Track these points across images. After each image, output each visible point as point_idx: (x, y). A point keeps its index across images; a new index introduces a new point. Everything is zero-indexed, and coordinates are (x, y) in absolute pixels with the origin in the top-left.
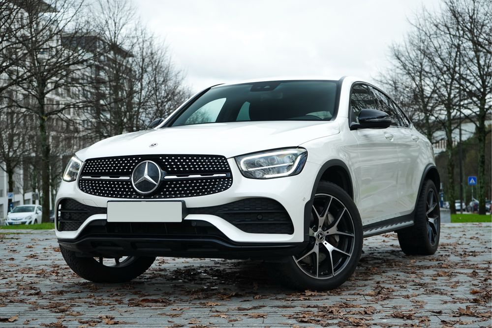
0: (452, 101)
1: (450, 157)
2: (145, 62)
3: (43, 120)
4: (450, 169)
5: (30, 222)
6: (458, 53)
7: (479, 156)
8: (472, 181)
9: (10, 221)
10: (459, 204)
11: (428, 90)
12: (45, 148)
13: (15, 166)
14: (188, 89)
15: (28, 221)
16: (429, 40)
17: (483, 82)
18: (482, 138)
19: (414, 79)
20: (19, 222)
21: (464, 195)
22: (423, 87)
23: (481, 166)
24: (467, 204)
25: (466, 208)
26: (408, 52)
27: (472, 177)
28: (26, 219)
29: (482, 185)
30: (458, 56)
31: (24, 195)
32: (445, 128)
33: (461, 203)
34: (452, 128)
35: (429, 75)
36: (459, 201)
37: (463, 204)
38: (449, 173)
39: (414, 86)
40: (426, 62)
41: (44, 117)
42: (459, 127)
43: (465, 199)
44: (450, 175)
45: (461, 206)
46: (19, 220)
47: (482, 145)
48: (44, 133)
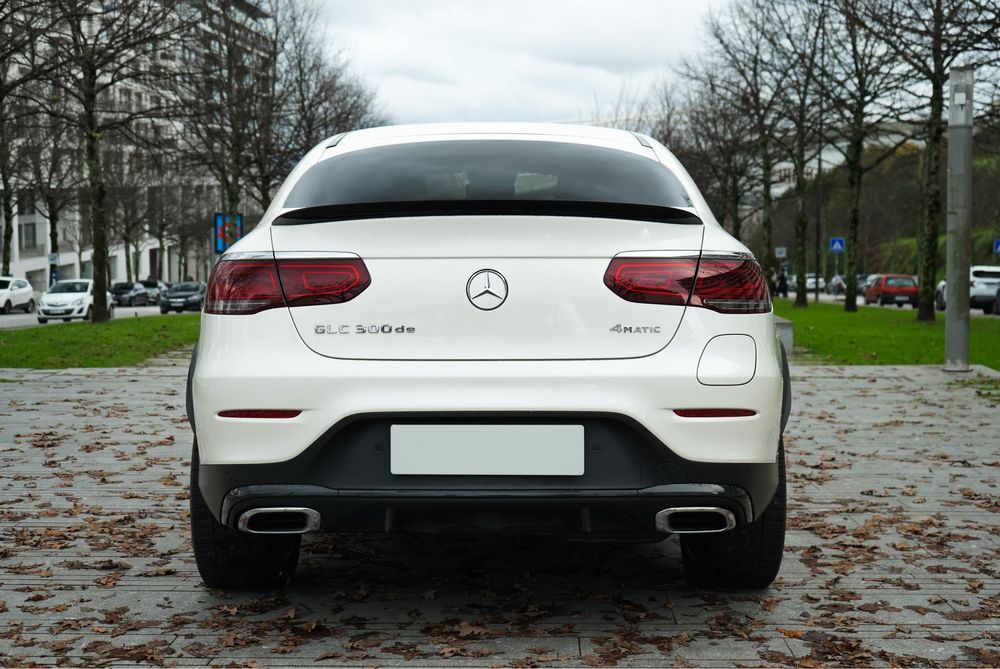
0: (808, 111)
1: (800, 209)
2: (280, 33)
3: (92, 139)
4: (800, 228)
5: (81, 311)
6: (821, 31)
7: (849, 212)
8: (837, 246)
9: (46, 308)
10: (814, 280)
11: (766, 94)
12: (97, 187)
13: (62, 206)
14: (357, 81)
15: (77, 308)
16: (771, 7)
17: (862, 82)
18: (856, 180)
19: (742, 73)
20: (61, 309)
21: (824, 264)
22: (759, 87)
23: (852, 228)
24: (827, 280)
25: (826, 287)
26: (734, 24)
27: (838, 238)
28: (73, 304)
29: (852, 260)
30: (821, 36)
31: (80, 255)
32: (792, 156)
33: (817, 278)
34: (806, 157)
35: (771, 68)
36: (813, 274)
37: (821, 280)
38: (798, 236)
39: (743, 84)
40: (764, 44)
41: (94, 134)
42: (818, 157)
43: (824, 272)
44: (799, 240)
45: (817, 283)
46: (61, 306)
47: (855, 192)
48: (94, 162)
